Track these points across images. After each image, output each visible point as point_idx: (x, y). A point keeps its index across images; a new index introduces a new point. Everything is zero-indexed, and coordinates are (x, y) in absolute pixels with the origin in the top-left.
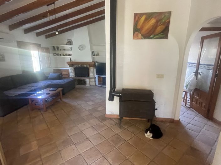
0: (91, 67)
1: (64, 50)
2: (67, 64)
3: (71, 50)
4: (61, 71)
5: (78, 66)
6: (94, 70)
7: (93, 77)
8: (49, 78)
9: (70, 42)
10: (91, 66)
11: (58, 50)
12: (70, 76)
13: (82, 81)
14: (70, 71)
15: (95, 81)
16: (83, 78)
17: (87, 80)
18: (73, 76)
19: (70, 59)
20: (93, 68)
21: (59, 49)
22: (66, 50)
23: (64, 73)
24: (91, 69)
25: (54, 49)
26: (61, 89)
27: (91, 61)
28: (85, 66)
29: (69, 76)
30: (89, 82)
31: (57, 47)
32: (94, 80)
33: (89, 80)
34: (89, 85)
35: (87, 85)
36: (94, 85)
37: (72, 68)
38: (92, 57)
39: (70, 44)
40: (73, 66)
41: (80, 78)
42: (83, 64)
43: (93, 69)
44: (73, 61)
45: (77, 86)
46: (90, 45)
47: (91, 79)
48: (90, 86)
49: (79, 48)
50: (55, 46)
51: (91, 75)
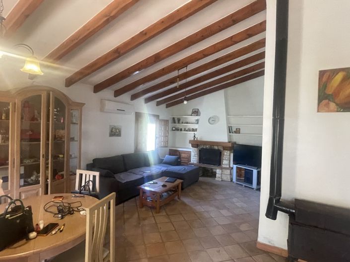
0: (226, 150)
1: (187, 123)
2: (190, 143)
3: (197, 123)
4: (179, 152)
5: (205, 147)
6: (230, 155)
7: (228, 166)
8: (164, 161)
9: (196, 112)
10: (225, 148)
11: (179, 123)
12: (192, 162)
13: (209, 171)
14: (193, 154)
15: (231, 174)
16: (212, 167)
17: (218, 171)
18: (195, 162)
19: (194, 136)
20: (229, 152)
21: (181, 122)
22: (189, 123)
23: (183, 155)
24: (225, 154)
25: (174, 122)
26: (181, 181)
27: (226, 141)
28: (216, 148)
29: (190, 161)
30: (222, 174)
31: (178, 119)
32: (229, 171)
33: (221, 171)
34: (220, 180)
35: (216, 179)
36: (230, 180)
37: (195, 150)
38: (228, 134)
39: (197, 115)
40: (197, 147)
41: (207, 167)
42: (213, 146)
43: (228, 154)
44: (198, 139)
45: (201, 179)
46: (226, 117)
47: (223, 170)
48: (222, 181)
49: (209, 121)
50: (176, 117)
51: (225, 162)
